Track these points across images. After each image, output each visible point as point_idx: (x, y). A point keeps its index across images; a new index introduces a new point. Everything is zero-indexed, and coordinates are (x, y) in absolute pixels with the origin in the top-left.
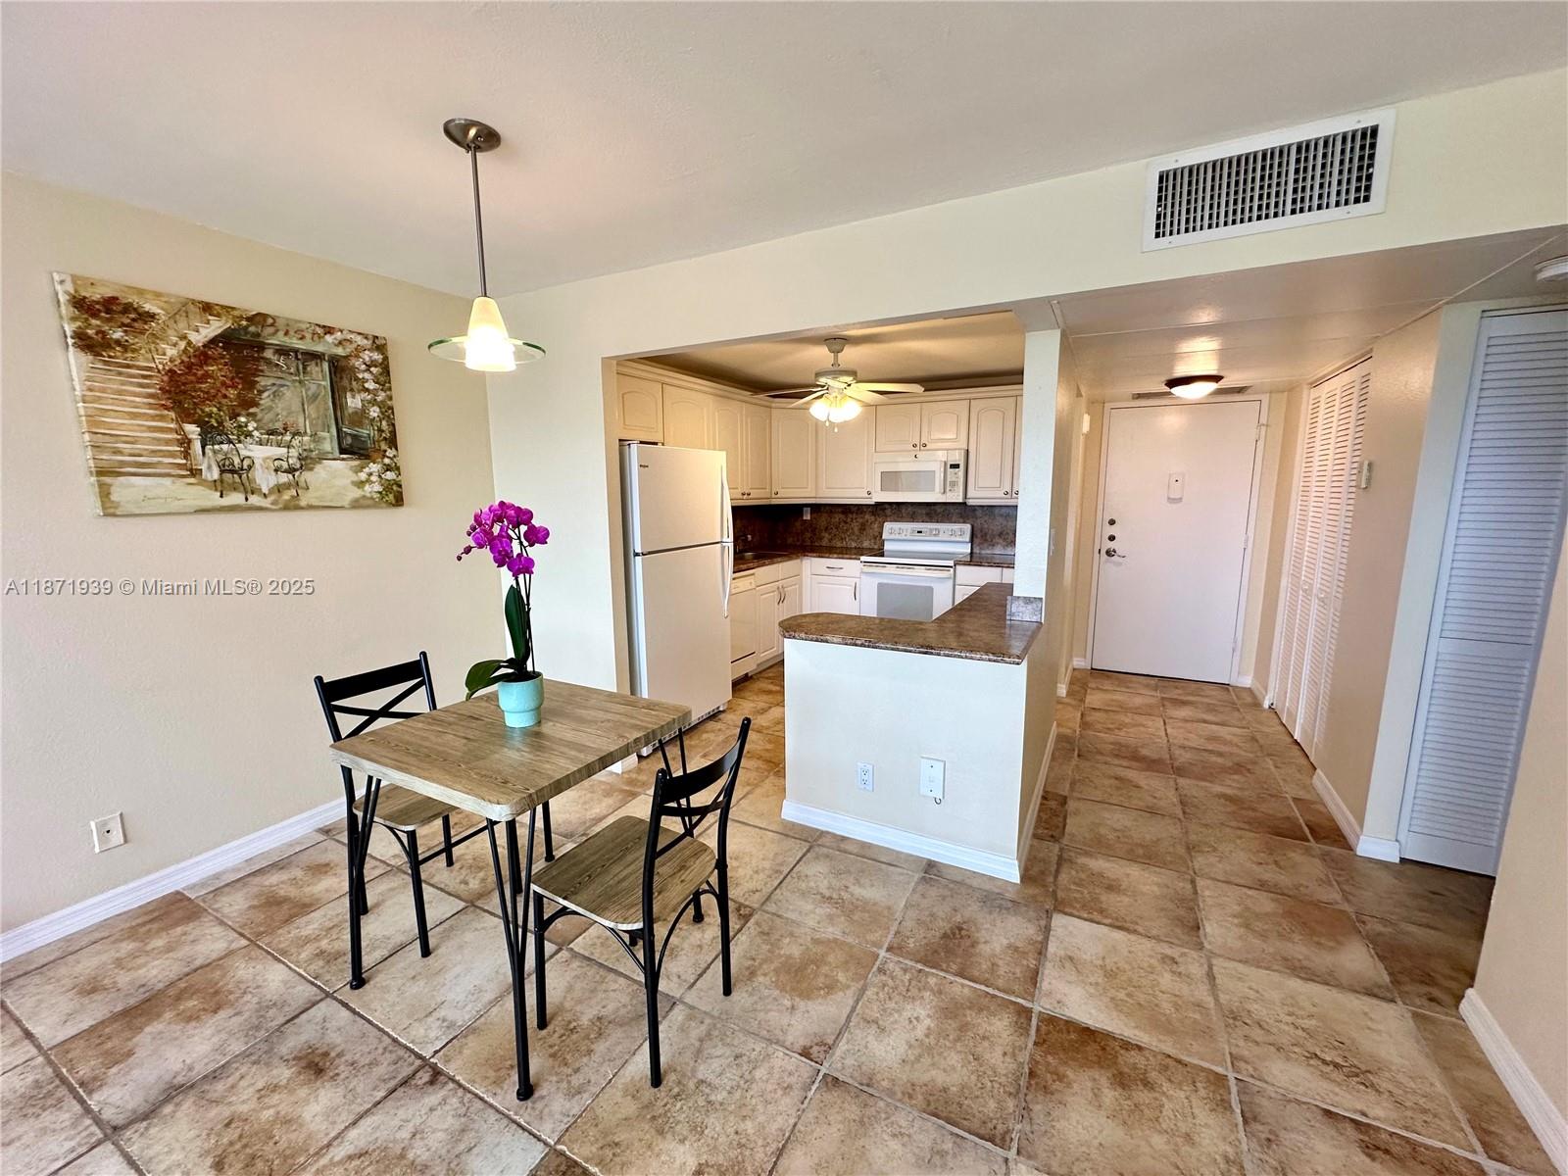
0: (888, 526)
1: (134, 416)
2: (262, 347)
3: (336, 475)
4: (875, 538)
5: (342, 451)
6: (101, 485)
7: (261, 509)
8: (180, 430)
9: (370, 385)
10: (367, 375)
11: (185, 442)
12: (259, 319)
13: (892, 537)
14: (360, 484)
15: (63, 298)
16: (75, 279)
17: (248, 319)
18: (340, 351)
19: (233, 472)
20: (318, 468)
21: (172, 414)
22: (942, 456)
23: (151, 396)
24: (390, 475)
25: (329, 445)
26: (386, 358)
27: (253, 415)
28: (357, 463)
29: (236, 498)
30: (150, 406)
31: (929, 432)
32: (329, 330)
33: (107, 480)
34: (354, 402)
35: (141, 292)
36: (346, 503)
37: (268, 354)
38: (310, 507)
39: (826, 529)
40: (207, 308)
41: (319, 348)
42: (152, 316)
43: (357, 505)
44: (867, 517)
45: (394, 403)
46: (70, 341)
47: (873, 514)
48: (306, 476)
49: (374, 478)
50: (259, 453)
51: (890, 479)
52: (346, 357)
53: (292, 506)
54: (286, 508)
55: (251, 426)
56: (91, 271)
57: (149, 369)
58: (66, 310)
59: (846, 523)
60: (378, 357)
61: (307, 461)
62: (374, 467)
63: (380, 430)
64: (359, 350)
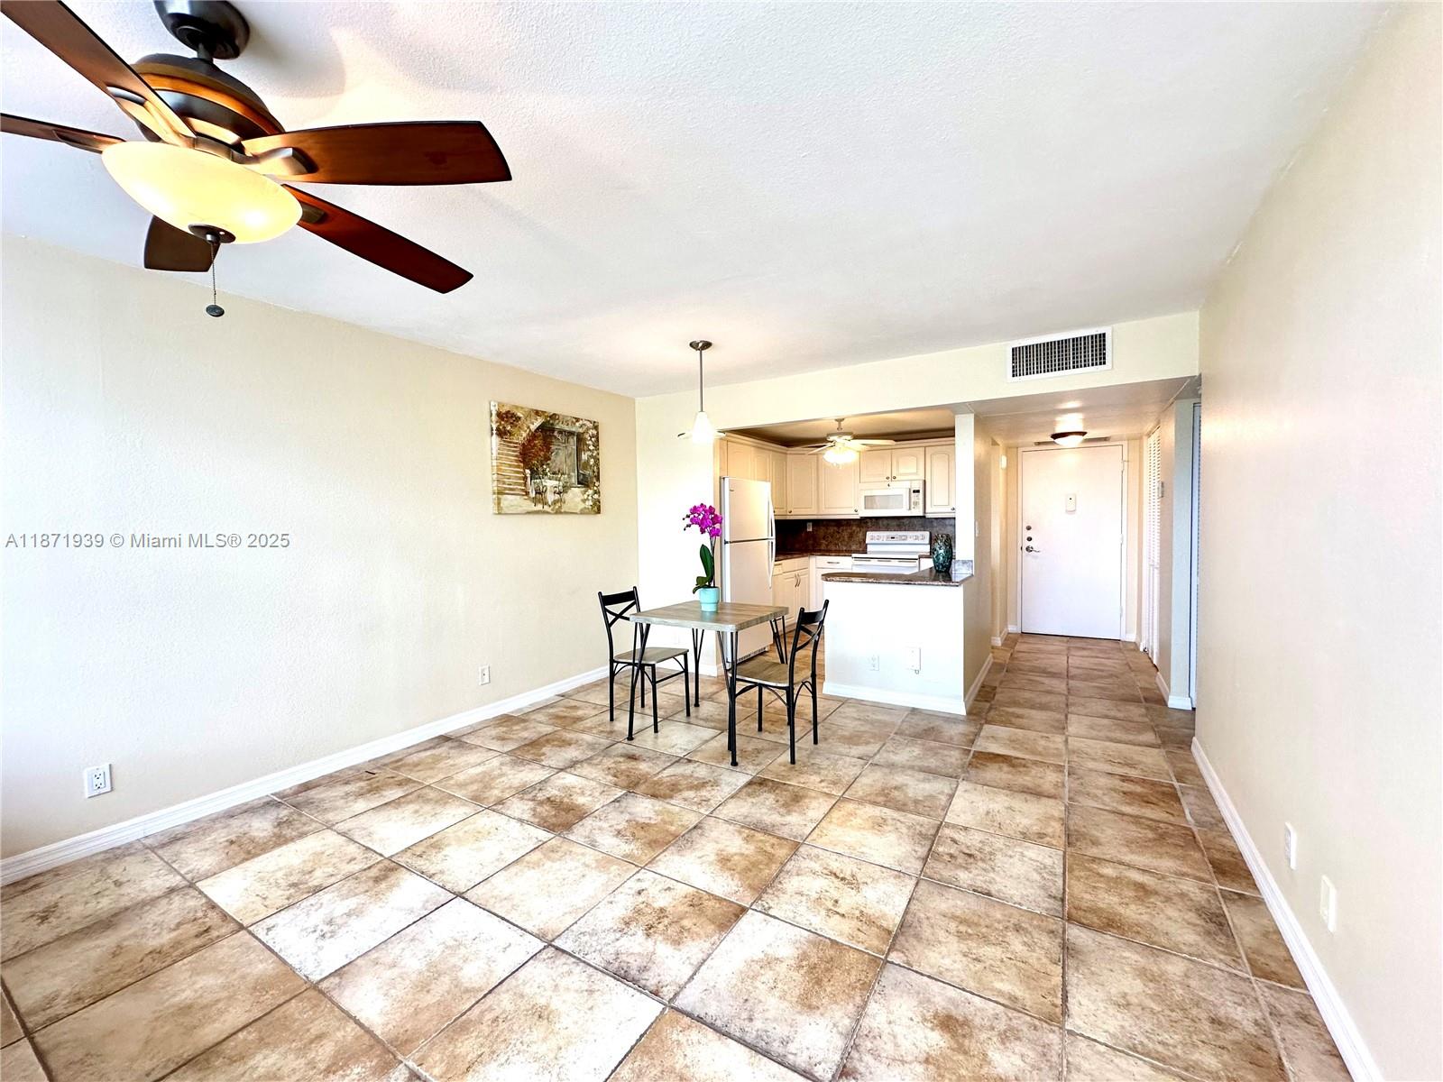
0: (869, 534)
1: (510, 466)
2: (553, 431)
3: (576, 496)
4: (860, 543)
5: (579, 483)
6: (499, 499)
7: (548, 513)
8: (524, 473)
9: (591, 448)
10: (590, 442)
11: (525, 478)
12: (554, 416)
13: (873, 542)
14: (584, 501)
15: (494, 413)
16: (499, 403)
17: (550, 417)
18: (581, 430)
19: (540, 493)
20: (569, 491)
21: (522, 465)
22: (907, 485)
23: (516, 456)
24: (596, 496)
25: (574, 480)
26: (598, 433)
27: (548, 464)
28: (583, 489)
29: (539, 507)
30: (516, 461)
31: (898, 470)
32: (578, 420)
33: (500, 496)
34: (584, 457)
35: (517, 407)
36: (578, 511)
37: (556, 434)
38: (566, 513)
39: (824, 538)
40: (537, 413)
41: (574, 430)
42: (520, 418)
43: (583, 512)
44: (854, 528)
45: (600, 457)
46: (495, 432)
47: (859, 526)
48: (565, 496)
49: (590, 498)
50: (549, 484)
51: (869, 501)
52: (583, 433)
53: (558, 512)
54: (556, 513)
55: (548, 469)
56: (505, 400)
57: (516, 443)
58: (494, 418)
59: (838, 533)
60: (595, 432)
61: (566, 488)
62: (590, 492)
63: (594, 472)
64: (588, 429)
